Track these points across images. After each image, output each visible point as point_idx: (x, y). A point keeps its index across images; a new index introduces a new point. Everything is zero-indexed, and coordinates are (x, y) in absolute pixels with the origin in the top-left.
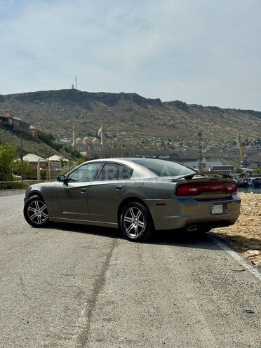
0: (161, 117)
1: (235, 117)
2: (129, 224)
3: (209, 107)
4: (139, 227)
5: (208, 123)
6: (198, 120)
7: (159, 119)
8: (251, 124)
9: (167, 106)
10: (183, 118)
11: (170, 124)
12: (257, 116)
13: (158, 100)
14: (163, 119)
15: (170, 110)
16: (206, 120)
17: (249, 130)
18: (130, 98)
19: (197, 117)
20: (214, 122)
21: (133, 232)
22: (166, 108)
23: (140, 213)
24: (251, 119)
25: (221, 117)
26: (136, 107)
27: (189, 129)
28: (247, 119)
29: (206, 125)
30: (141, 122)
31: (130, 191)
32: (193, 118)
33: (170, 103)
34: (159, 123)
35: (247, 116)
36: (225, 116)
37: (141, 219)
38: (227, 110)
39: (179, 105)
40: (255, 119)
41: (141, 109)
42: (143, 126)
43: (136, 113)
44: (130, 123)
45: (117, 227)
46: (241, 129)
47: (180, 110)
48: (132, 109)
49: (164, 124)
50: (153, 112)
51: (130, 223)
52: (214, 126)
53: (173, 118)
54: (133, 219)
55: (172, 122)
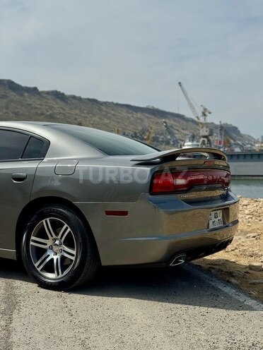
0: (39, 106)
1: (113, 110)
2: (40, 252)
3: (88, 99)
4: (63, 258)
5: (87, 116)
6: (77, 112)
7: (36, 108)
8: (128, 118)
9: (45, 95)
10: (62, 108)
11: (48, 113)
12: (134, 111)
13: (35, 89)
14: (40, 108)
15: (48, 99)
16: (85, 112)
17: (126, 124)
18: (4, 85)
19: (76, 108)
20: (93, 115)
21: (49, 267)
22: (44, 97)
23: (66, 229)
24: (128, 113)
25: (100, 110)
26: (12, 94)
27: (68, 120)
28: (124, 113)
29: (85, 117)
30: (16, 111)
31: (44, 184)
32: (71, 109)
33: (48, 93)
34: (37, 113)
35: (124, 110)
36: (104, 108)
37: (69, 242)
38: (105, 103)
39: (57, 95)
40: (132, 113)
41: (17, 97)
42: (19, 115)
43: (12, 101)
44: (4, 110)
45: (14, 258)
46: (118, 123)
47: (58, 101)
48: (7, 97)
49: (42, 114)
50: (30, 102)
51: (45, 251)
52: (94, 118)
53: (51, 108)
54: (49, 242)
55: (50, 112)
